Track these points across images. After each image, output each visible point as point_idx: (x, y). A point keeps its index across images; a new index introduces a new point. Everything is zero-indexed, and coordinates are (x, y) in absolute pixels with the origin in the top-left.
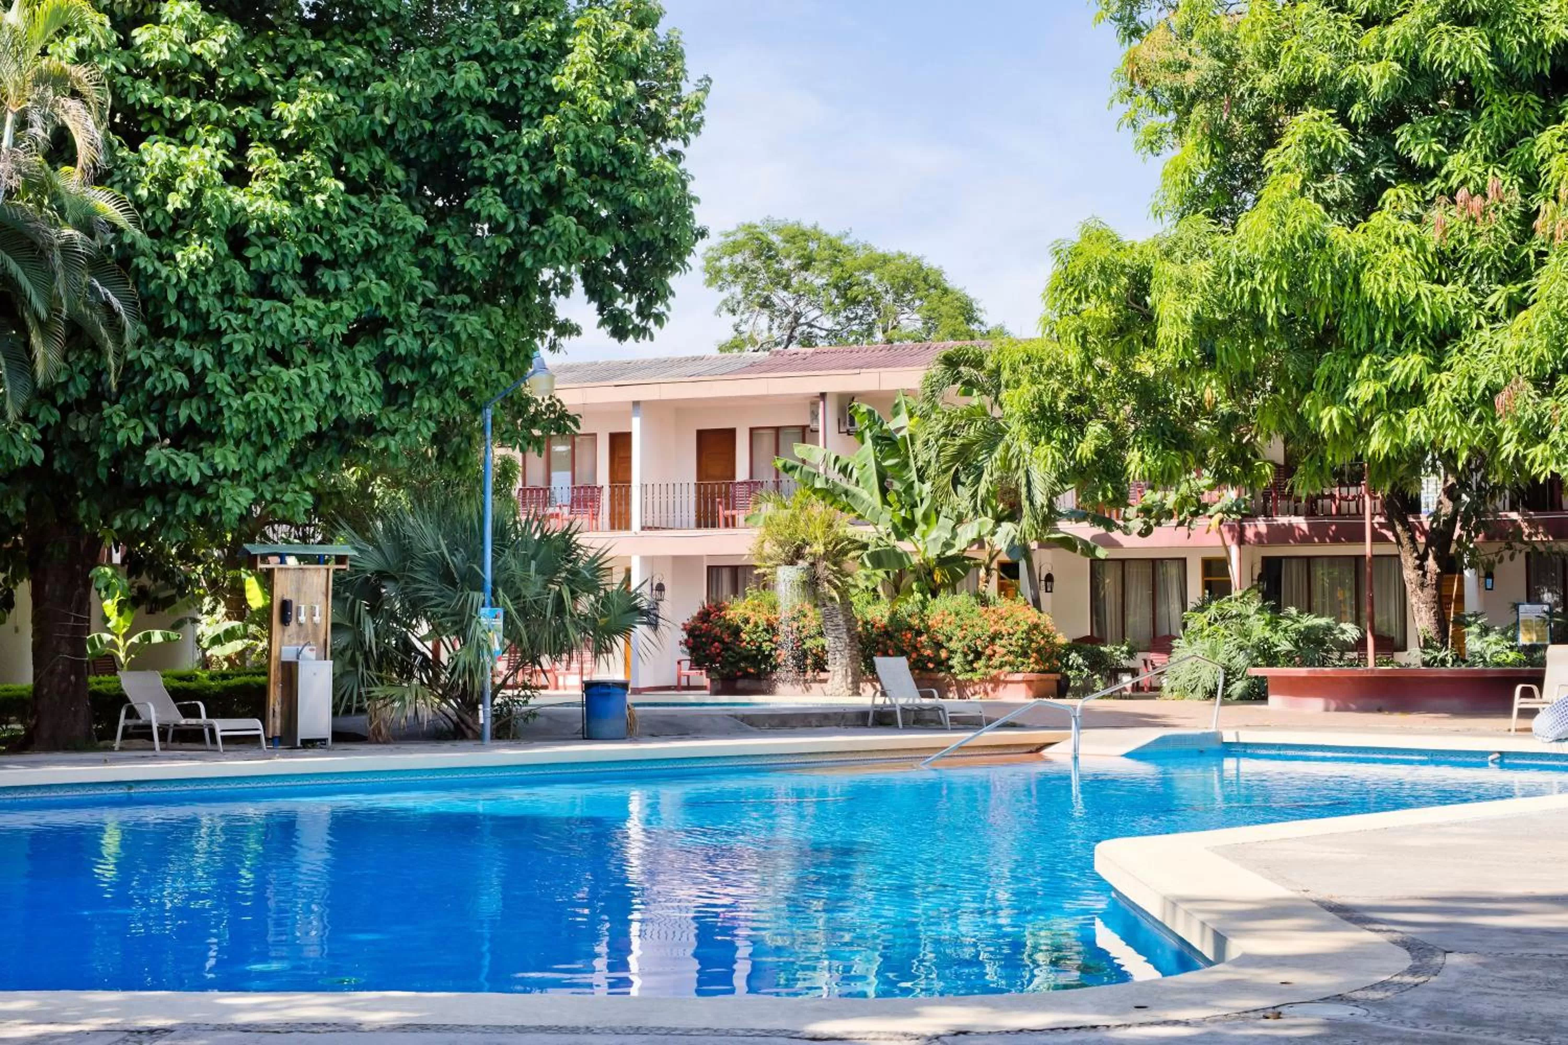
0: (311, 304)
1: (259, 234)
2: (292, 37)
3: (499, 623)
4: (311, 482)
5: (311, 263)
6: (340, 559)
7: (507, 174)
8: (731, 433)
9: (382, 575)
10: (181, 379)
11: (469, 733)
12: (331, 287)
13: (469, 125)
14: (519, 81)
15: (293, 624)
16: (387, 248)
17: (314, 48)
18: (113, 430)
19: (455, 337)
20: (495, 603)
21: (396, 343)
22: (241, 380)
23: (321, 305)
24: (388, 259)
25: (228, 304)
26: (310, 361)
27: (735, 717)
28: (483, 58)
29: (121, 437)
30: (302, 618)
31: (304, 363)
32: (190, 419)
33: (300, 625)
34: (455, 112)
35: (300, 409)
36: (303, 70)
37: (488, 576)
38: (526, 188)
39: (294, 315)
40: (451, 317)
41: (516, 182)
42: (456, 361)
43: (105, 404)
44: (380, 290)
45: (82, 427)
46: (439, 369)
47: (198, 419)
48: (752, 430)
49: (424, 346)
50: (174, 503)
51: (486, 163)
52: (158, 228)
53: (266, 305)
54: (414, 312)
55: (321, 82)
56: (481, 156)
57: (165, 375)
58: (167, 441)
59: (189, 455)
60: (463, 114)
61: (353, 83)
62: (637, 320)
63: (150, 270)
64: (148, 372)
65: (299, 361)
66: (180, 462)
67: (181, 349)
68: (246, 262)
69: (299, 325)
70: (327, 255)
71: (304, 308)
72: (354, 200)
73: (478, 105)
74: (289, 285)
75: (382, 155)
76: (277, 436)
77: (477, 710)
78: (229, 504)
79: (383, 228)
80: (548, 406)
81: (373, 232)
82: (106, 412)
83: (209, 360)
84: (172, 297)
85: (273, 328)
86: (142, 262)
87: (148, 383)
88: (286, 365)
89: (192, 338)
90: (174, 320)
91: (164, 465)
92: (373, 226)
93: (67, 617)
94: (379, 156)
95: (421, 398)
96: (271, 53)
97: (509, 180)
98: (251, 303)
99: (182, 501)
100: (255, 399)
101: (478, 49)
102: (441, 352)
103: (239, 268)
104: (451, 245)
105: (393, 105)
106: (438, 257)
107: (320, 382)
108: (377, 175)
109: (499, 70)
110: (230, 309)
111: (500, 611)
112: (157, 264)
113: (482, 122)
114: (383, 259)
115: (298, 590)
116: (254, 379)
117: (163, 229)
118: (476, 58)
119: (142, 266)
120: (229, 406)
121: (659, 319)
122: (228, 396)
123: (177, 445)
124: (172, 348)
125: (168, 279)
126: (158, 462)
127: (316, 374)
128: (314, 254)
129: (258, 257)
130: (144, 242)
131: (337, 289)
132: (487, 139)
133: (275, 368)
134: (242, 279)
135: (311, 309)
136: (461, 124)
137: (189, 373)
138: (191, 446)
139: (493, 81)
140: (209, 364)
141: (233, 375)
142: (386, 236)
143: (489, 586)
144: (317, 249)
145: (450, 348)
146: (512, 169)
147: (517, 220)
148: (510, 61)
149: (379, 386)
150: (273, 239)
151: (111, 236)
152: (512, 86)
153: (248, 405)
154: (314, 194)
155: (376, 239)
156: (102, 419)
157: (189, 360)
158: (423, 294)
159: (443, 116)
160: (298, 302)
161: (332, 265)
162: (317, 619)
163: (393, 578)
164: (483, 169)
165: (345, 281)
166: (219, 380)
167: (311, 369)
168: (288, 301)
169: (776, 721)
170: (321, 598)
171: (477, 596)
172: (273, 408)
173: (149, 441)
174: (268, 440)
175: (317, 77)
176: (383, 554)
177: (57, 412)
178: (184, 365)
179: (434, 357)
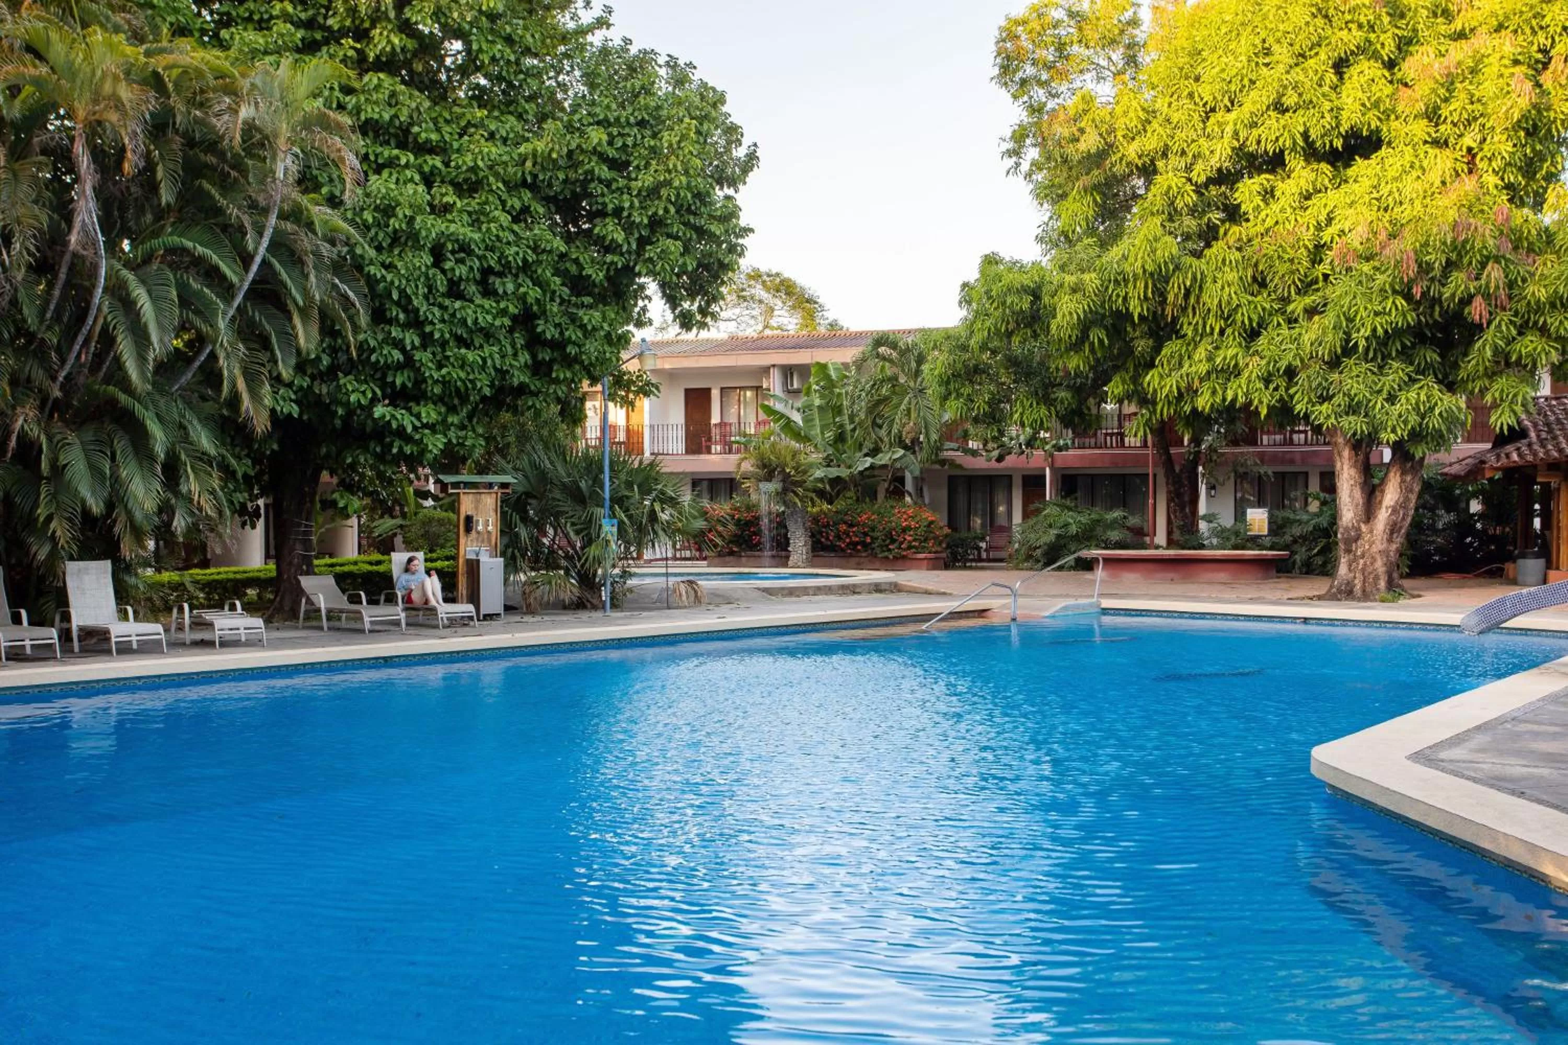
0: (487, 303)
1: (453, 252)
2: (463, 107)
3: (615, 530)
4: (480, 431)
5: (487, 272)
6: (504, 486)
7: (623, 209)
8: (708, 391)
9: (528, 495)
10: (397, 355)
11: (589, 605)
12: (501, 291)
13: (597, 171)
14: (630, 141)
15: (474, 532)
16: (539, 262)
17: (479, 115)
18: (347, 394)
19: (583, 327)
20: (613, 516)
21: (544, 332)
22: (438, 358)
23: (494, 305)
24: (539, 271)
25: (432, 301)
26: (485, 345)
27: (759, 589)
28: (603, 123)
29: (353, 398)
30: (480, 528)
31: (481, 347)
32: (403, 384)
33: (478, 533)
34: (586, 161)
35: (480, 380)
36: (472, 130)
37: (607, 495)
38: (638, 220)
39: (475, 312)
40: (581, 313)
41: (630, 215)
42: (584, 345)
43: (340, 375)
44: (534, 293)
45: (325, 390)
46: (571, 350)
47: (410, 385)
48: (722, 389)
49: (561, 333)
50: (391, 445)
51: (607, 200)
52: (380, 243)
53: (458, 304)
54: (555, 309)
55: (487, 140)
56: (603, 195)
57: (385, 352)
58: (387, 402)
59: (403, 412)
60: (592, 164)
61: (509, 142)
62: (699, 317)
63: (379, 276)
64: (373, 350)
65: (477, 345)
66: (399, 417)
67: (395, 332)
68: (444, 272)
69: (480, 320)
70: (497, 268)
71: (483, 307)
72: (515, 227)
73: (603, 158)
74: (472, 288)
75: (529, 195)
76: (464, 399)
77: (600, 590)
78: (430, 447)
79: (535, 249)
80: (638, 377)
81: (529, 252)
82: (342, 382)
83: (417, 342)
84: (395, 296)
85: (464, 322)
86: (372, 270)
87: (373, 358)
88: (468, 347)
89: (406, 326)
90: (394, 313)
91: (388, 418)
92: (529, 247)
93: (299, 525)
94: (527, 195)
95: (557, 371)
96: (448, 117)
97: (625, 214)
98: (447, 302)
99: (397, 444)
100: (449, 373)
101: (601, 117)
102: (574, 338)
103: (440, 276)
104: (581, 259)
105: (539, 160)
106: (573, 269)
107: (493, 360)
108: (525, 210)
109: (615, 133)
110: (433, 304)
111: (615, 521)
112: (383, 271)
113: (604, 172)
114: (536, 271)
115: (476, 508)
116: (447, 358)
117: (384, 245)
118: (599, 123)
119: (372, 272)
120: (431, 376)
121: (714, 316)
122: (431, 369)
123: (393, 404)
124: (390, 333)
125: (392, 283)
126: (384, 416)
127: (491, 356)
128: (490, 266)
129: (453, 270)
130: (372, 253)
131: (505, 292)
132: (608, 184)
133: (463, 351)
134: (441, 284)
135: (487, 306)
136: (592, 172)
137: (403, 350)
138: (402, 405)
139: (610, 143)
140: (417, 343)
141: (433, 354)
142: (537, 254)
143: (607, 503)
144: (492, 263)
145: (580, 334)
146: (627, 205)
147: (629, 243)
148: (623, 127)
149: (530, 362)
150: (463, 255)
151: (345, 249)
152: (625, 145)
153: (443, 377)
154: (489, 222)
155: (531, 257)
156: (339, 387)
157: (402, 341)
158: (560, 296)
159: (575, 166)
160: (478, 301)
161: (501, 275)
162: (490, 528)
163: (535, 497)
164: (605, 205)
165: (510, 287)
166: (423, 357)
167: (487, 350)
168: (471, 301)
169: (786, 592)
170: (492, 514)
171: (599, 511)
172: (460, 379)
173: (374, 401)
174: (456, 401)
175: (482, 136)
176: (529, 481)
177: (307, 379)
178: (398, 344)
179: (570, 341)
